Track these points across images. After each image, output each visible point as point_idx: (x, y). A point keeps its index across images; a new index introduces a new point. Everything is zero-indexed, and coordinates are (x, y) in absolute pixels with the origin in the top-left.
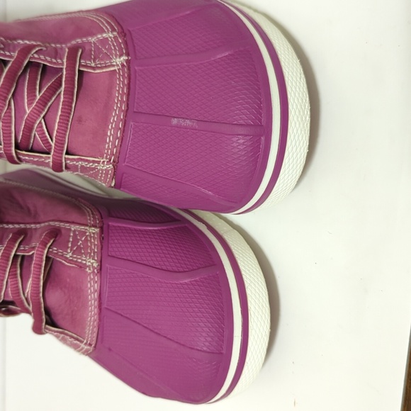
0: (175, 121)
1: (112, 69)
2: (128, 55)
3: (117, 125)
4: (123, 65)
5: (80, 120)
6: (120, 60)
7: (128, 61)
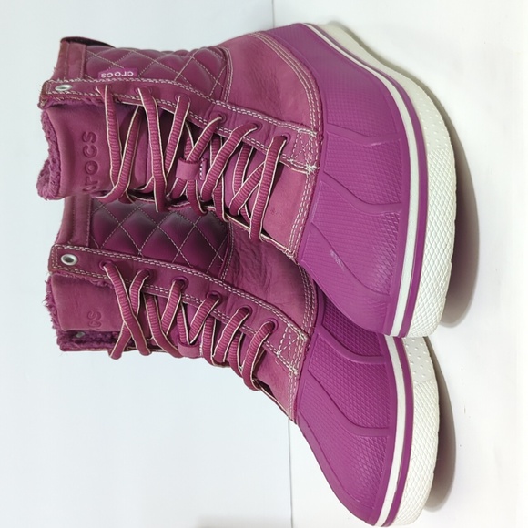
0: (332, 253)
1: (304, 172)
2: (318, 165)
3: (298, 228)
4: (312, 173)
5: (273, 211)
6: (311, 168)
7: (317, 171)
